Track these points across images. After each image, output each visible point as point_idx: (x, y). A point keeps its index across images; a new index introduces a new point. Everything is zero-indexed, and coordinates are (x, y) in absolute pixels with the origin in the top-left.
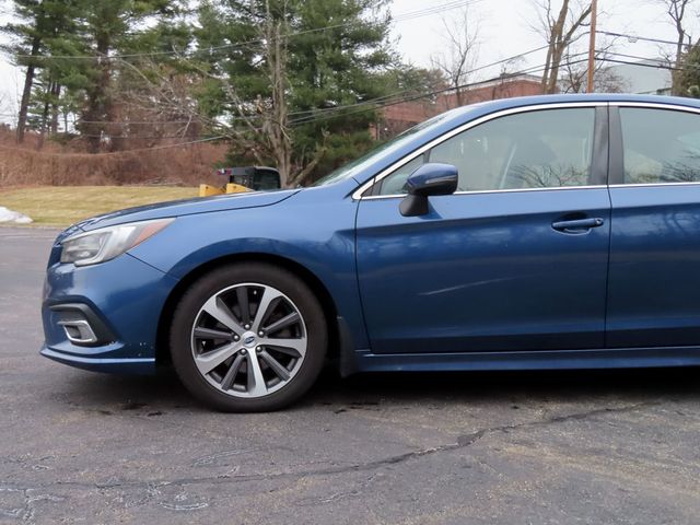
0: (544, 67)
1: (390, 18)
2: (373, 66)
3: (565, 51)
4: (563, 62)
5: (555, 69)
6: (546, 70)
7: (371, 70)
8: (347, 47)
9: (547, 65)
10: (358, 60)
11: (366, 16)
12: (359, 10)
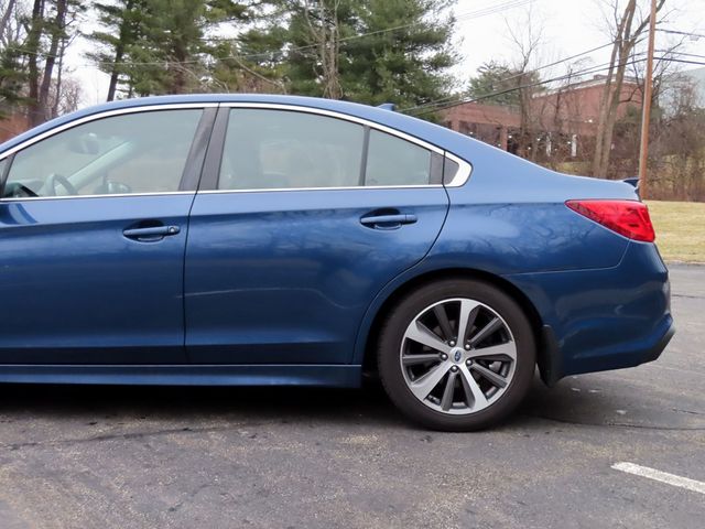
0: (609, 66)
1: (453, 20)
2: (436, 69)
3: (632, 51)
4: (630, 60)
5: (622, 67)
6: (611, 68)
7: (433, 73)
8: (409, 50)
9: (612, 63)
10: (419, 63)
11: (427, 18)
12: (422, 12)
